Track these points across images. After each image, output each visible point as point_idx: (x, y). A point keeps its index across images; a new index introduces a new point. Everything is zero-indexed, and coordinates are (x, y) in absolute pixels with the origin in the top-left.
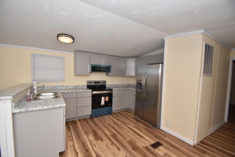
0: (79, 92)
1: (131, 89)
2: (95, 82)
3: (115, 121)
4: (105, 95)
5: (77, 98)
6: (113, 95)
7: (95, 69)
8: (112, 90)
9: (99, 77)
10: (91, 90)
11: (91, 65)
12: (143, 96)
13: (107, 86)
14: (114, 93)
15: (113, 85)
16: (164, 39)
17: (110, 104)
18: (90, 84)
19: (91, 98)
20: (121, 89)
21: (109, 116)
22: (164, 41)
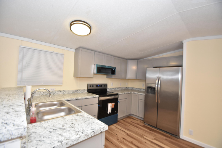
0: (85, 99)
1: (135, 93)
2: (97, 86)
3: (127, 134)
4: (111, 101)
5: (82, 106)
6: (119, 101)
7: (101, 70)
8: (118, 94)
9: (101, 80)
10: (98, 96)
11: (97, 65)
12: (157, 101)
13: (108, 90)
14: (120, 98)
15: (113, 88)
16: (182, 41)
17: (116, 112)
18: (92, 88)
19: (97, 106)
20: (125, 93)
21: (115, 125)
22: (183, 44)
